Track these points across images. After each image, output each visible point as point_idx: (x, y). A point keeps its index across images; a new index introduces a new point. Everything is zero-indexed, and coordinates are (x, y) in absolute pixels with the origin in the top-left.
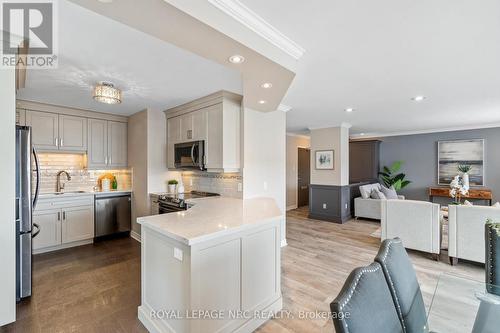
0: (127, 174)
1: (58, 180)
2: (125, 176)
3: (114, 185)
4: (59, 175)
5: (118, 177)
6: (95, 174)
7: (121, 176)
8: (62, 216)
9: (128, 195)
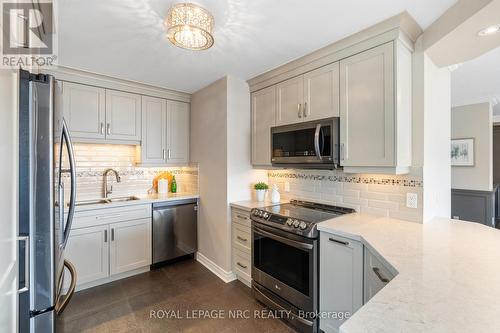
0: (191, 173)
1: (104, 181)
2: (187, 176)
3: (172, 189)
4: (105, 174)
5: (178, 178)
6: (149, 174)
7: (182, 176)
8: (110, 236)
9: (194, 202)
